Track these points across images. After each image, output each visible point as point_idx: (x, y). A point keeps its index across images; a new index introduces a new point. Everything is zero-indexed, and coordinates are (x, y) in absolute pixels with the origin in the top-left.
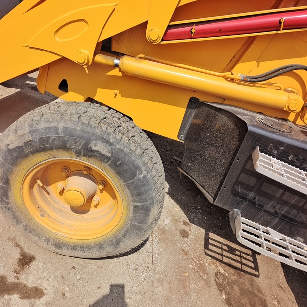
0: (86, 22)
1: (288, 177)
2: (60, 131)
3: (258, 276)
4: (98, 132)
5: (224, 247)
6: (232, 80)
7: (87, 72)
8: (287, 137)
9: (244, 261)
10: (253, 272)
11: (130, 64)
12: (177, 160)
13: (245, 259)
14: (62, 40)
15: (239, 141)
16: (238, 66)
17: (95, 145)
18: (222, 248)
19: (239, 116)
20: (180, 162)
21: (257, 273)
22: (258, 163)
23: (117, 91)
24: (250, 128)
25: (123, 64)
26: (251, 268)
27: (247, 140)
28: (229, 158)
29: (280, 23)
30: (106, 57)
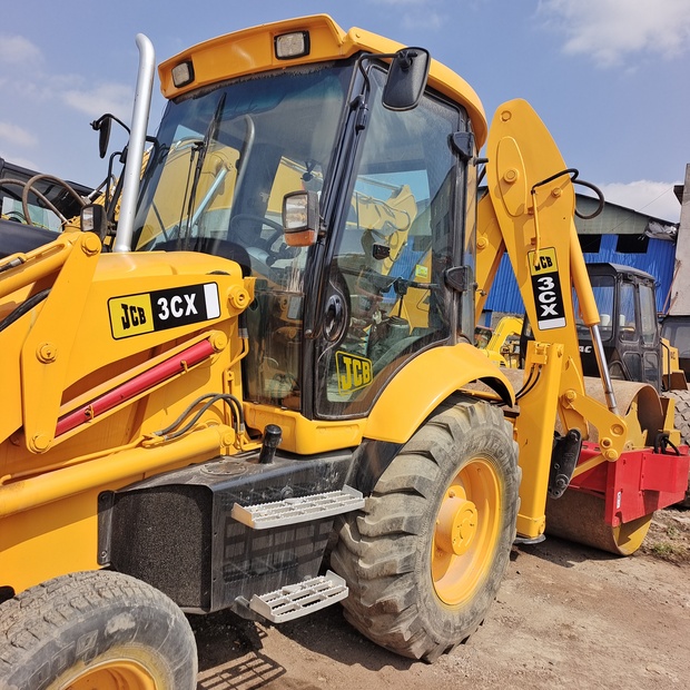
1: (285, 515)
2: (59, 643)
3: (284, 671)
4: (106, 606)
5: (225, 676)
9: (258, 670)
10: (276, 671)
13: (256, 666)
17: (113, 625)
18: (224, 680)
19: (188, 482)
21: (280, 669)
24: (213, 488)
26: (270, 669)
29: (183, 364)
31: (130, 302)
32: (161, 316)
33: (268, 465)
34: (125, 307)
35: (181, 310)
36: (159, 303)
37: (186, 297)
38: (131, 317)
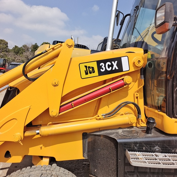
0: (16, 119)
6: (100, 119)
7: (22, 144)
8: (137, 138)
11: (45, 130)
12: (86, 164)
14: (3, 133)
15: (116, 148)
16: (100, 111)
19: (111, 136)
20: (88, 164)
22: (131, 160)
23: (41, 145)
24: (118, 141)
25: (41, 132)
27: (120, 148)
28: (115, 159)
29: (110, 89)
30: (31, 131)
31: (88, 65)
32: (101, 70)
33: (149, 135)
34: (86, 67)
35: (111, 68)
36: (101, 65)
37: (113, 62)
38: (89, 70)
